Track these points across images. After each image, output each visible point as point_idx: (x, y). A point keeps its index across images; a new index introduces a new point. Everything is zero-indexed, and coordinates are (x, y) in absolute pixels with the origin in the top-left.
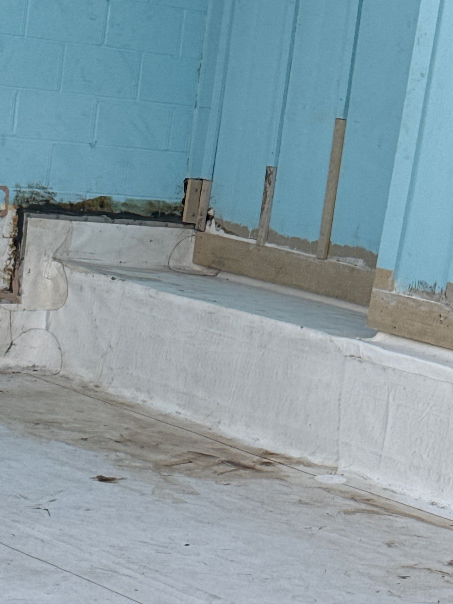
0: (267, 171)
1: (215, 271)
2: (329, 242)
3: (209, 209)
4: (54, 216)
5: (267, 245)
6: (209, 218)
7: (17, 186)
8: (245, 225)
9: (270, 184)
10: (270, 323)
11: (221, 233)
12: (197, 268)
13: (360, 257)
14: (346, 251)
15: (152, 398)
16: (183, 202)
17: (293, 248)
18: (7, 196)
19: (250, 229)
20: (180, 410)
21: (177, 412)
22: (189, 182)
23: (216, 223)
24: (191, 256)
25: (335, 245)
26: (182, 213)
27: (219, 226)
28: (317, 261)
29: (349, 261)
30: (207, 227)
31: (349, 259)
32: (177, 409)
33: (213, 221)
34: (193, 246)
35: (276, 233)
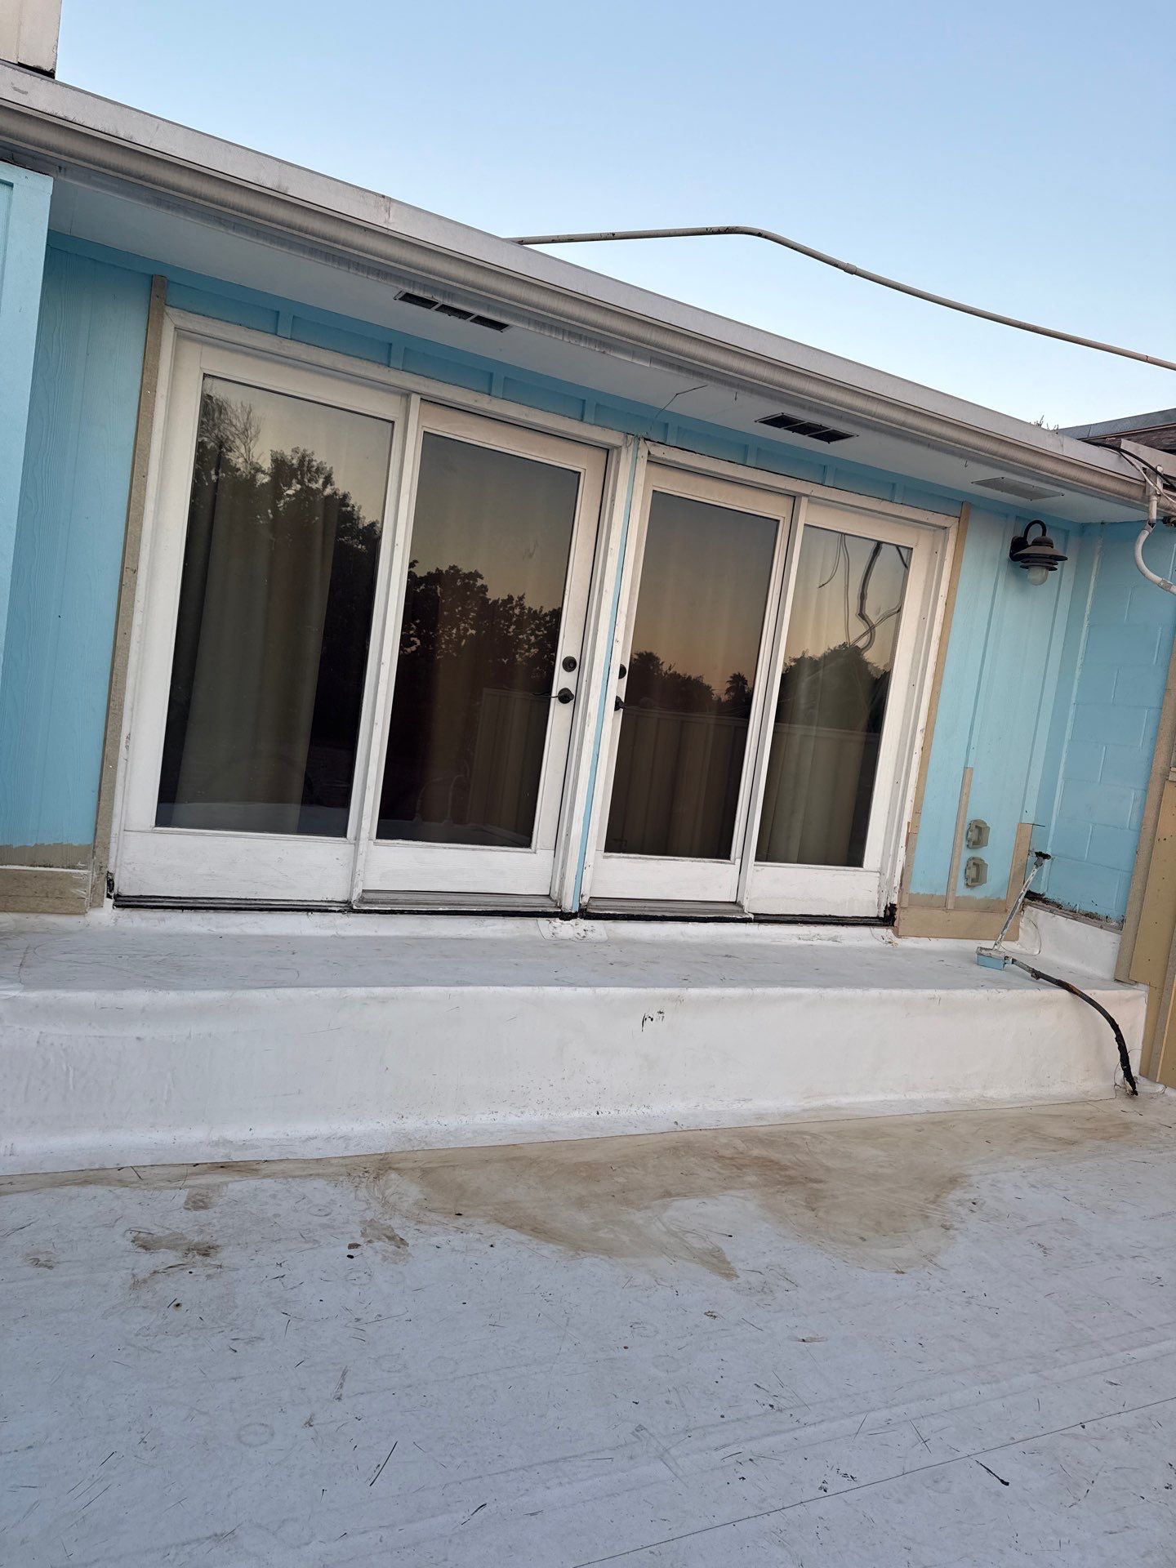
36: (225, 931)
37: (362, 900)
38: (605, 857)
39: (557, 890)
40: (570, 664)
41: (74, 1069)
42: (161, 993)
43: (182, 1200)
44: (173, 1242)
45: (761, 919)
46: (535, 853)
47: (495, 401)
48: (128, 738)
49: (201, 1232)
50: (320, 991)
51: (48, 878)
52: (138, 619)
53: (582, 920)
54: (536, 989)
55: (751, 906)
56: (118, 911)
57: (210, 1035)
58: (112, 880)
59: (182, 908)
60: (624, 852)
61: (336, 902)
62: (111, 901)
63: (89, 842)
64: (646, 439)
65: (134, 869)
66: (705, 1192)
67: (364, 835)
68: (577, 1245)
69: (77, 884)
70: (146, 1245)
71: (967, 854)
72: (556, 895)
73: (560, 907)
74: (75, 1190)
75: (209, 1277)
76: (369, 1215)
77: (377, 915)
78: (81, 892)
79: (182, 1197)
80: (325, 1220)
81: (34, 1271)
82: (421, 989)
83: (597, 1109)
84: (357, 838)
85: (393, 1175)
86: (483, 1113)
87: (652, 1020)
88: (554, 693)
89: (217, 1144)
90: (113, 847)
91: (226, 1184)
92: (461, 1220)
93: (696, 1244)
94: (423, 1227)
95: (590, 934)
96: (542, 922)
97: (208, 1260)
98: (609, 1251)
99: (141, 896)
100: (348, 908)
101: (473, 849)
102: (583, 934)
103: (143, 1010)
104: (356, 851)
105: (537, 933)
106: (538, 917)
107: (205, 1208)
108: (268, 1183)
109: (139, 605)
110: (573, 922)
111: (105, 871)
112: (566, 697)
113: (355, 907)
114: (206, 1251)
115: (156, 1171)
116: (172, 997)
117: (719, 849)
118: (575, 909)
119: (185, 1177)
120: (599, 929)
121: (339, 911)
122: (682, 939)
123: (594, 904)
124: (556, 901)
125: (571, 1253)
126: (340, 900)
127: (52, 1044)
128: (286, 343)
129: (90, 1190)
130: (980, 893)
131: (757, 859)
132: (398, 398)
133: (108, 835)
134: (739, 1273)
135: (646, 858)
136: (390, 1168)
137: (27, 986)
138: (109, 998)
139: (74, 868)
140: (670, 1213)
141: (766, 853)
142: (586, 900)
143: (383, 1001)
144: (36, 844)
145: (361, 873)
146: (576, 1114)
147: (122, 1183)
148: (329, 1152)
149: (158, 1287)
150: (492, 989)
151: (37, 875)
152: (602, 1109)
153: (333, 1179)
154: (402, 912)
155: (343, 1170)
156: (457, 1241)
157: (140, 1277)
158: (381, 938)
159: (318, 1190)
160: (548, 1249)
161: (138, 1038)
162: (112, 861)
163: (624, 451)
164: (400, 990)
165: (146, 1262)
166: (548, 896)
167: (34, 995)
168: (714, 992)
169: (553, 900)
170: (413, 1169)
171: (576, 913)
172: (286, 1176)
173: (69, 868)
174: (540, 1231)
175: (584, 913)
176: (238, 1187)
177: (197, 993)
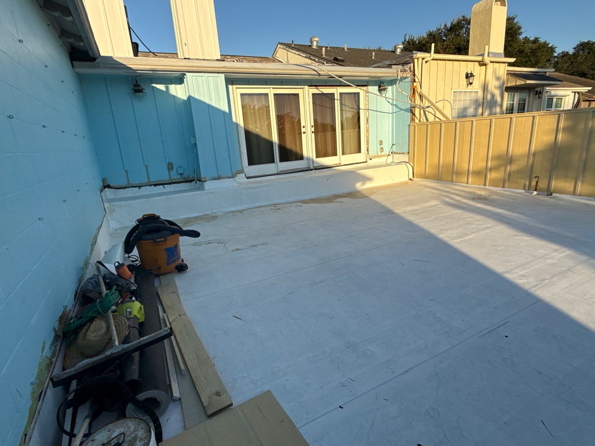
2: (151, 181)
18: (99, 191)
22: (103, 179)
35: (133, 184)
36: (262, 180)
37: (280, 172)
38: (316, 158)
39: (309, 166)
40: (304, 127)
41: (254, 195)
45: (344, 165)
46: (304, 160)
47: (283, 86)
48: (243, 153)
52: (240, 134)
55: (342, 164)
56: (247, 179)
58: (245, 174)
59: (255, 177)
60: (319, 157)
63: (241, 169)
65: (247, 172)
66: (340, 198)
70: (272, 209)
71: (379, 147)
76: (296, 205)
77: (283, 174)
80: (291, 206)
83: (322, 195)
84: (277, 162)
87: (328, 180)
88: (302, 132)
89: (274, 203)
90: (244, 169)
93: (339, 202)
94: (303, 205)
98: (327, 203)
99: (249, 177)
100: (278, 174)
102: (315, 172)
104: (277, 165)
105: (307, 173)
106: (307, 171)
108: (281, 205)
109: (240, 132)
110: (313, 171)
112: (304, 133)
115: (268, 205)
117: (335, 154)
119: (272, 205)
120: (318, 171)
123: (316, 167)
126: (276, 173)
130: (383, 153)
131: (342, 155)
132: (269, 89)
134: (344, 202)
136: (296, 202)
140: (335, 200)
141: (343, 154)
142: (314, 167)
145: (278, 168)
148: (286, 202)
154: (286, 173)
156: (307, 204)
158: (285, 178)
159: (289, 204)
163: (305, 88)
169: (309, 168)
170: (299, 201)
171: (313, 169)
172: (284, 204)
174: (318, 203)
175: (315, 169)
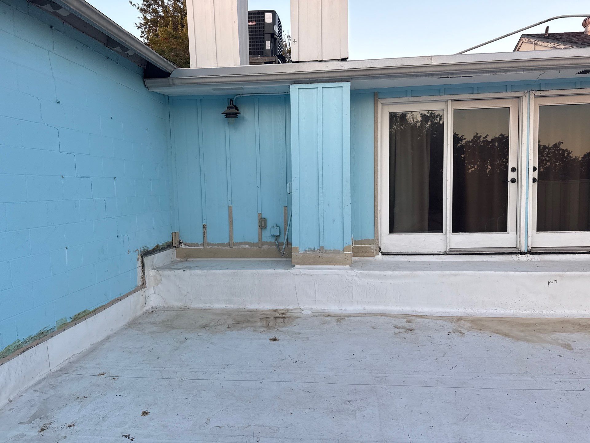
0: (203, 225)
1: (186, 259)
2: (233, 242)
3: (180, 241)
4: (149, 255)
5: (208, 247)
6: (180, 243)
7: (140, 248)
8: (197, 243)
9: (205, 229)
10: (261, 271)
11: (187, 247)
12: (178, 259)
13: (247, 244)
14: (241, 244)
15: (212, 305)
16: (172, 240)
17: (219, 246)
18: (139, 252)
19: (199, 244)
20: (227, 306)
21: (226, 306)
22: (173, 234)
23: (184, 244)
24: (176, 256)
25: (236, 243)
26: (172, 244)
27: (185, 245)
28: (230, 249)
29: (243, 246)
30: (181, 246)
31: (242, 246)
32: (225, 305)
33: (183, 244)
34: (176, 253)
35: (211, 243)
36: (411, 260)
37: (450, 251)
38: (536, 233)
39: (518, 245)
41: (376, 290)
42: (394, 272)
43: (405, 321)
44: (403, 328)
46: (509, 233)
47: (475, 95)
48: (380, 211)
49: (410, 327)
50: (436, 272)
51: (365, 248)
52: (379, 180)
53: (530, 255)
54: (506, 272)
56: (382, 256)
57: (408, 283)
58: (380, 248)
59: (399, 255)
60: (545, 231)
61: (442, 252)
62: (381, 253)
63: (374, 238)
64: (532, 91)
65: (385, 245)
66: (570, 332)
67: (448, 231)
68: (518, 339)
69: (372, 249)
70: (397, 328)
72: (518, 247)
73: (520, 251)
74: (380, 317)
75: (412, 334)
76: (454, 328)
77: (455, 255)
78: (373, 251)
79: (405, 320)
80: (442, 328)
81: (372, 329)
82: (466, 272)
83: (534, 311)
84: (446, 233)
85: (462, 321)
86: (492, 309)
87: (552, 282)
88: (509, 180)
89: (413, 311)
90: (379, 239)
91: (416, 319)
92: (481, 331)
93: (561, 342)
94: (470, 331)
95: (533, 259)
96: (514, 256)
97: (412, 331)
98: (529, 341)
99: (388, 252)
100: (445, 253)
101: (486, 234)
102: (530, 259)
103: (391, 276)
104: (446, 237)
105: (512, 259)
106: (512, 254)
107: (411, 323)
108: (427, 320)
109: (379, 177)
110: (526, 255)
111: (378, 245)
112: (513, 181)
113: (448, 253)
114: (411, 330)
115: (398, 315)
116: (397, 273)
118: (526, 251)
119: (406, 317)
120: (537, 257)
121: (443, 254)
122: (573, 260)
123: (534, 249)
124: (519, 249)
125: (516, 340)
126: (443, 251)
127: (371, 284)
128: (410, 98)
129: (383, 317)
132: (444, 103)
133: (378, 236)
134: (574, 349)
135: (555, 233)
136: (462, 320)
137: (363, 270)
138: (382, 273)
139: (371, 245)
140: (554, 335)
142: (530, 248)
143: (455, 275)
144: (361, 240)
145: (449, 243)
146: (526, 312)
147: (390, 317)
148: (444, 315)
149: (400, 335)
150: (490, 272)
151: (363, 247)
152: (536, 311)
153: (445, 321)
154: (463, 254)
155: (448, 319)
156: (480, 335)
157: (396, 333)
158: (457, 262)
159: (441, 322)
160: (507, 339)
161: (390, 283)
162: (380, 243)
163: (524, 97)
164: (460, 272)
165: (397, 331)
166: (516, 248)
167: (365, 272)
168: (577, 273)
169: (517, 249)
170: (469, 321)
171: (527, 252)
172: (432, 319)
173: (369, 245)
174: (506, 335)
175: (530, 252)
176: (419, 320)
177: (403, 272)
